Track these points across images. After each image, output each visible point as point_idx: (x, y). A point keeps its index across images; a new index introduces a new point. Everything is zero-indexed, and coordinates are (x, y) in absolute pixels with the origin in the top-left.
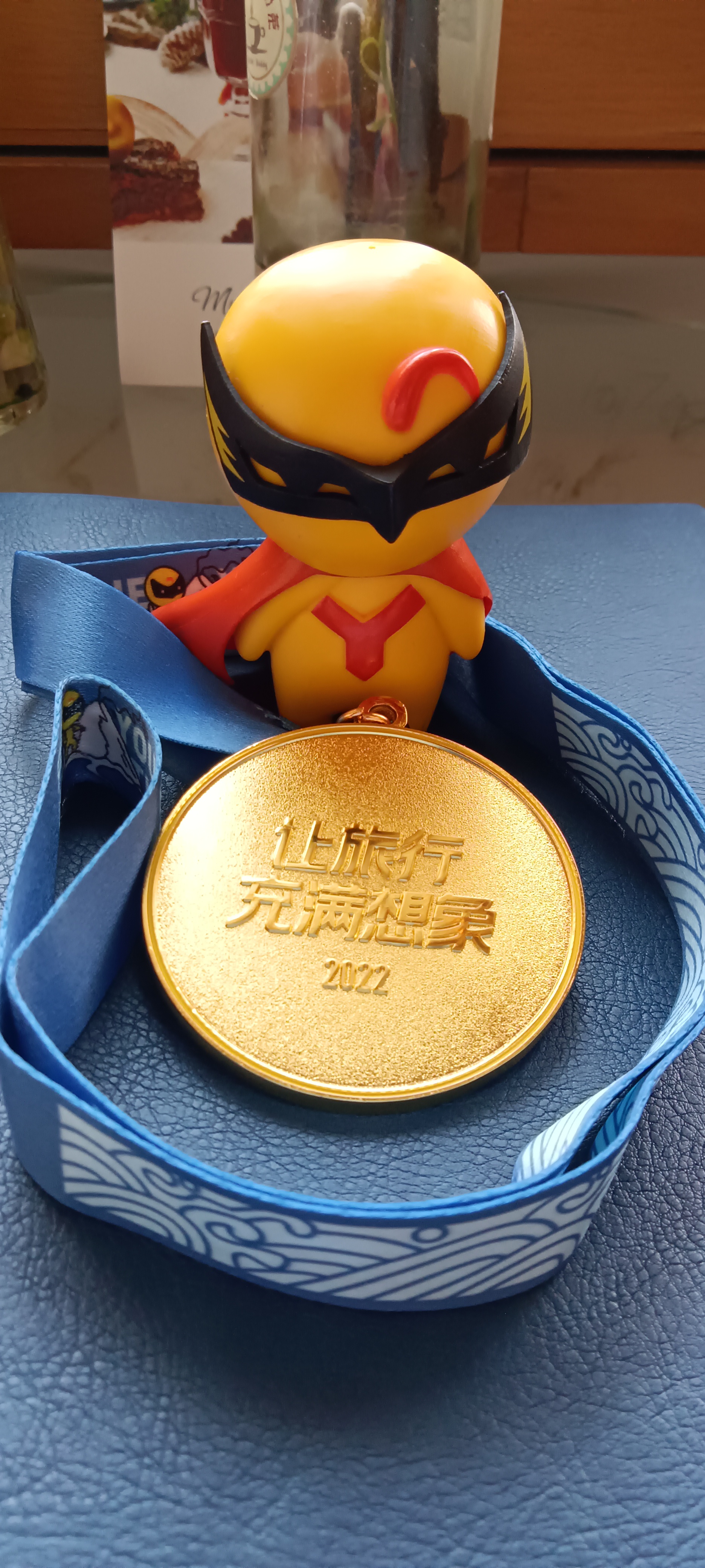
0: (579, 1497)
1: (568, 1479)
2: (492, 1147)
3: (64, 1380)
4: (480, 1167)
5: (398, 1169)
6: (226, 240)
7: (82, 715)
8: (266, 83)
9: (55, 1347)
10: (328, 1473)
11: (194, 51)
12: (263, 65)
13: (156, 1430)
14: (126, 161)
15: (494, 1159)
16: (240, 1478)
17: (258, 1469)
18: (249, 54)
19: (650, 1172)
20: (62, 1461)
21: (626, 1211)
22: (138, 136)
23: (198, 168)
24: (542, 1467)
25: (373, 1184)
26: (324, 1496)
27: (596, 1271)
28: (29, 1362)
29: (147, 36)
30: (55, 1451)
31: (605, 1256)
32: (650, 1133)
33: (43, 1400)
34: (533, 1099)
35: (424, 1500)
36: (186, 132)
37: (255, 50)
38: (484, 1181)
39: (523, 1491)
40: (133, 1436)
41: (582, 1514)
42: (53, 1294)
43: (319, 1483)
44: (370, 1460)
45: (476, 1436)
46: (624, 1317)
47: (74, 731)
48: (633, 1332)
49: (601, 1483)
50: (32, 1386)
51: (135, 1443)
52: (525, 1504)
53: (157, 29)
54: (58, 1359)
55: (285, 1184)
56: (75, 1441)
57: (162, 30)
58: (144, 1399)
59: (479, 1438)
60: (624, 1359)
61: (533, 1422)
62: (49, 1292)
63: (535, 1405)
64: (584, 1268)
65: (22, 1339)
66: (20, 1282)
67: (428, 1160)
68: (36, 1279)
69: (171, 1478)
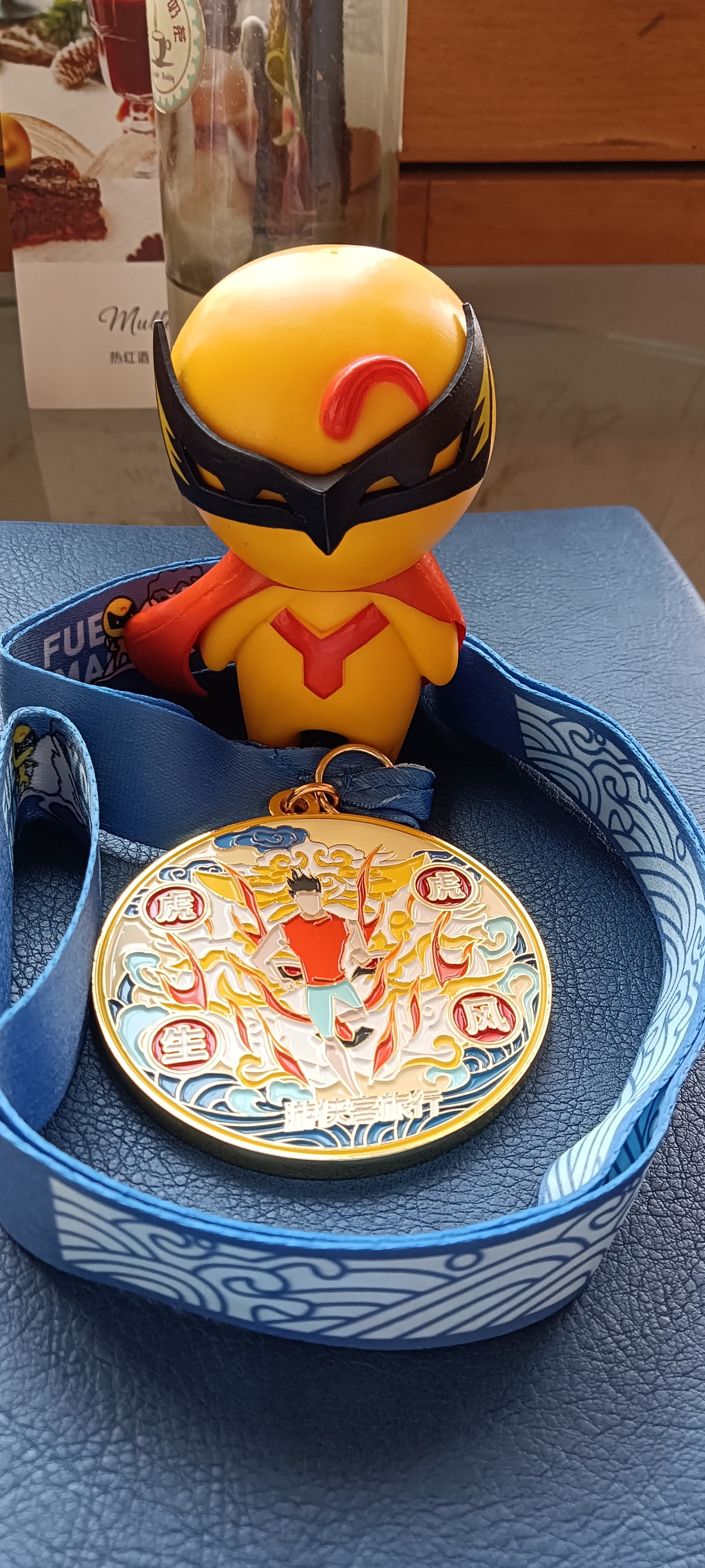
0: (660, 1525)
1: (647, 1507)
2: (519, 1167)
3: (106, 1460)
4: (510, 1189)
5: (427, 1199)
6: (131, 258)
7: (35, 749)
8: (174, 96)
9: (92, 1425)
10: (399, 1529)
11: (88, 67)
12: (170, 78)
13: (212, 1504)
14: (23, 180)
15: (523, 1179)
16: (308, 1545)
17: (325, 1534)
18: (153, 67)
19: (681, 1178)
20: (115, 1549)
21: (664, 1221)
22: (35, 154)
23: (98, 186)
24: (619, 1497)
25: (403, 1217)
26: (398, 1554)
27: (643, 1286)
28: (66, 1445)
29: (40, 52)
30: (107, 1539)
31: (649, 1270)
32: (676, 1139)
33: (87, 1484)
34: (554, 1113)
35: (503, 1546)
36: (84, 149)
37: (160, 63)
38: (516, 1203)
39: (603, 1525)
40: (188, 1513)
41: (666, 1543)
42: (83, 1368)
43: (392, 1540)
44: (444, 1510)
45: (546, 1472)
46: (678, 1331)
47: (27, 767)
48: (689, 1345)
49: (681, 1507)
50: (72, 1470)
51: (190, 1520)
52: (607, 1539)
53: (49, 45)
54: (97, 1438)
55: (312, 1226)
56: (126, 1526)
57: (55, 47)
58: (194, 1471)
59: (550, 1474)
60: (684, 1375)
61: (602, 1450)
62: (78, 1366)
63: (602, 1433)
64: (630, 1285)
65: (55, 1420)
66: (46, 1359)
67: (457, 1187)
68: (62, 1354)
69: (235, 1554)
